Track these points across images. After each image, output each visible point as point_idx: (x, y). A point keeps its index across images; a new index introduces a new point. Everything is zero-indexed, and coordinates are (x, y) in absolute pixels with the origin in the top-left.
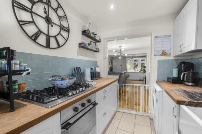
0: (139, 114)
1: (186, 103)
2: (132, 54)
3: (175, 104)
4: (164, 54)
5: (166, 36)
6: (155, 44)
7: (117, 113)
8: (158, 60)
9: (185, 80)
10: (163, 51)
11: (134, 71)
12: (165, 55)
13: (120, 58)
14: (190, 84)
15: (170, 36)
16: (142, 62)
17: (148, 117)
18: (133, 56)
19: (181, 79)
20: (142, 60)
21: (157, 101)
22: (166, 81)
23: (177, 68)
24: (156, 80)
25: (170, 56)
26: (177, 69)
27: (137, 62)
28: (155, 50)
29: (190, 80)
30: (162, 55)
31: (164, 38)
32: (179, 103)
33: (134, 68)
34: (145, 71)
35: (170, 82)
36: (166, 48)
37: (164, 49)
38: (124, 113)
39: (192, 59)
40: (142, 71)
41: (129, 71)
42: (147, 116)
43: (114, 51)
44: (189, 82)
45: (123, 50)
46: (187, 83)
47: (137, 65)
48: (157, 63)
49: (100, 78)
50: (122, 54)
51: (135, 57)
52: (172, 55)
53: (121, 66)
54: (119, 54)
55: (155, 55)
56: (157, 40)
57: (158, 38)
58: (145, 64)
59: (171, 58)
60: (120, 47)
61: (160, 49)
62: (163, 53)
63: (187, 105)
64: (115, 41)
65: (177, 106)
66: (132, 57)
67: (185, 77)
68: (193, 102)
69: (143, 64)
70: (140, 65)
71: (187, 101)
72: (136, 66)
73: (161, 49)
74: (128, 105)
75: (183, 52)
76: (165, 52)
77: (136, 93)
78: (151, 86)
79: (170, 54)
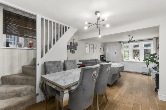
11: (133, 60)
16: (146, 48)
33: (134, 57)
47: (138, 52)
53: (115, 53)
58: (151, 50)
69: (147, 50)
70: (143, 52)
72: (136, 54)
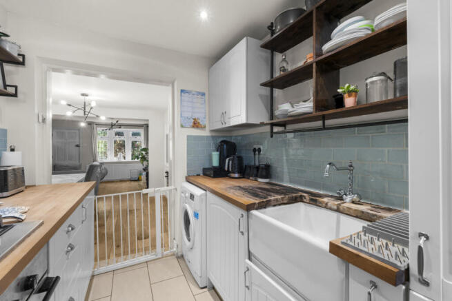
0: (154, 257)
1: (256, 207)
2: (112, 118)
3: (238, 212)
4: (196, 125)
5: (199, 93)
6: (181, 104)
7: (95, 280)
8: (188, 136)
9: (230, 170)
10: (195, 119)
11: (115, 159)
12: (197, 127)
13: (83, 125)
14: (237, 175)
15: (203, 94)
16: (134, 139)
17: (172, 255)
18: (114, 122)
19: (226, 169)
20: (134, 134)
21: (196, 215)
22: (201, 175)
23: (218, 151)
24: (186, 175)
25: (205, 130)
26: (218, 153)
27: (122, 138)
28: (181, 116)
29: (236, 170)
30: (193, 127)
31: (196, 96)
32: (249, 208)
33: (116, 153)
34: (144, 159)
35: (210, 176)
36: (200, 116)
37: (196, 116)
38: (115, 272)
39: (231, 137)
40: (138, 158)
41: (100, 159)
42: (170, 254)
43: (64, 103)
44: (234, 173)
45: (93, 104)
46: (233, 175)
47: (123, 146)
48: (186, 141)
49: (26, 187)
50: (90, 115)
51: (120, 126)
52: (207, 128)
53: (78, 146)
54: (81, 113)
55: (182, 126)
56: (186, 96)
57: (187, 95)
58: (140, 142)
59: (206, 133)
60: (83, 95)
61: (189, 115)
62: (194, 123)
63: (257, 209)
64: (69, 73)
65: (244, 214)
66: (112, 126)
67: (230, 165)
68: (263, 202)
70: (131, 145)
71: (257, 202)
72: (120, 147)
73: (192, 116)
74: (118, 246)
75: (227, 125)
76: (198, 121)
77: (131, 211)
78: (176, 189)
79: (205, 127)
